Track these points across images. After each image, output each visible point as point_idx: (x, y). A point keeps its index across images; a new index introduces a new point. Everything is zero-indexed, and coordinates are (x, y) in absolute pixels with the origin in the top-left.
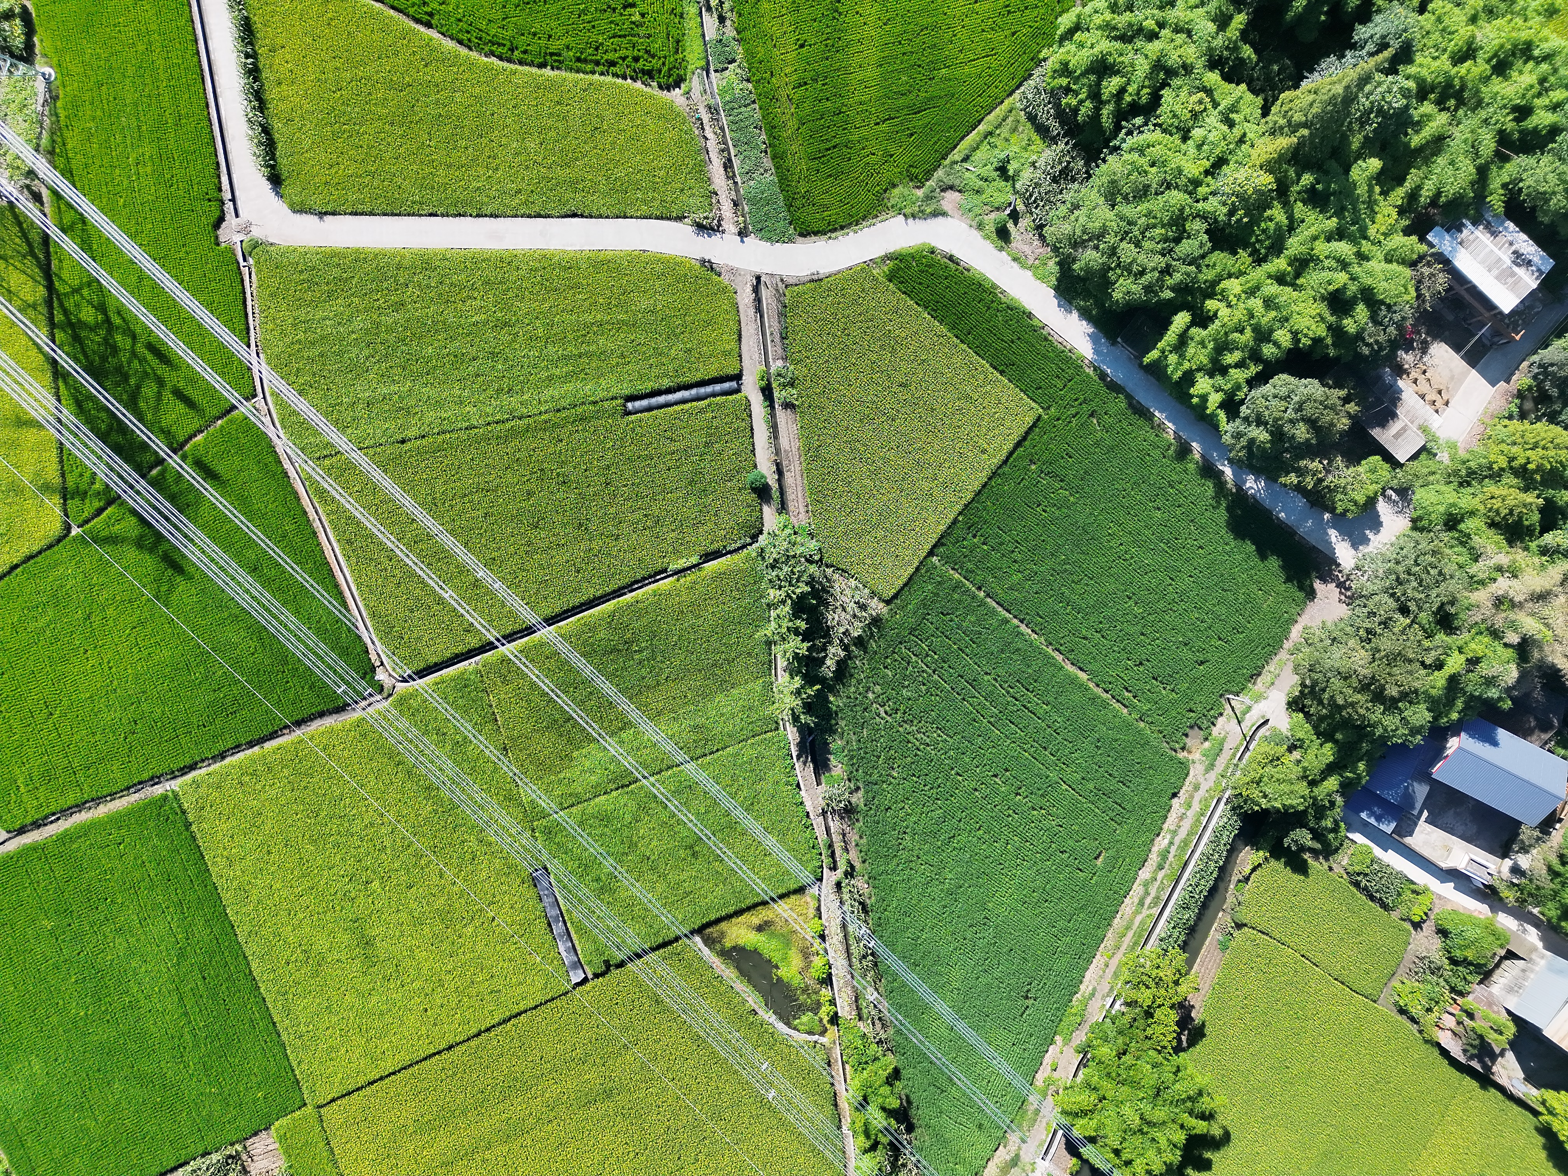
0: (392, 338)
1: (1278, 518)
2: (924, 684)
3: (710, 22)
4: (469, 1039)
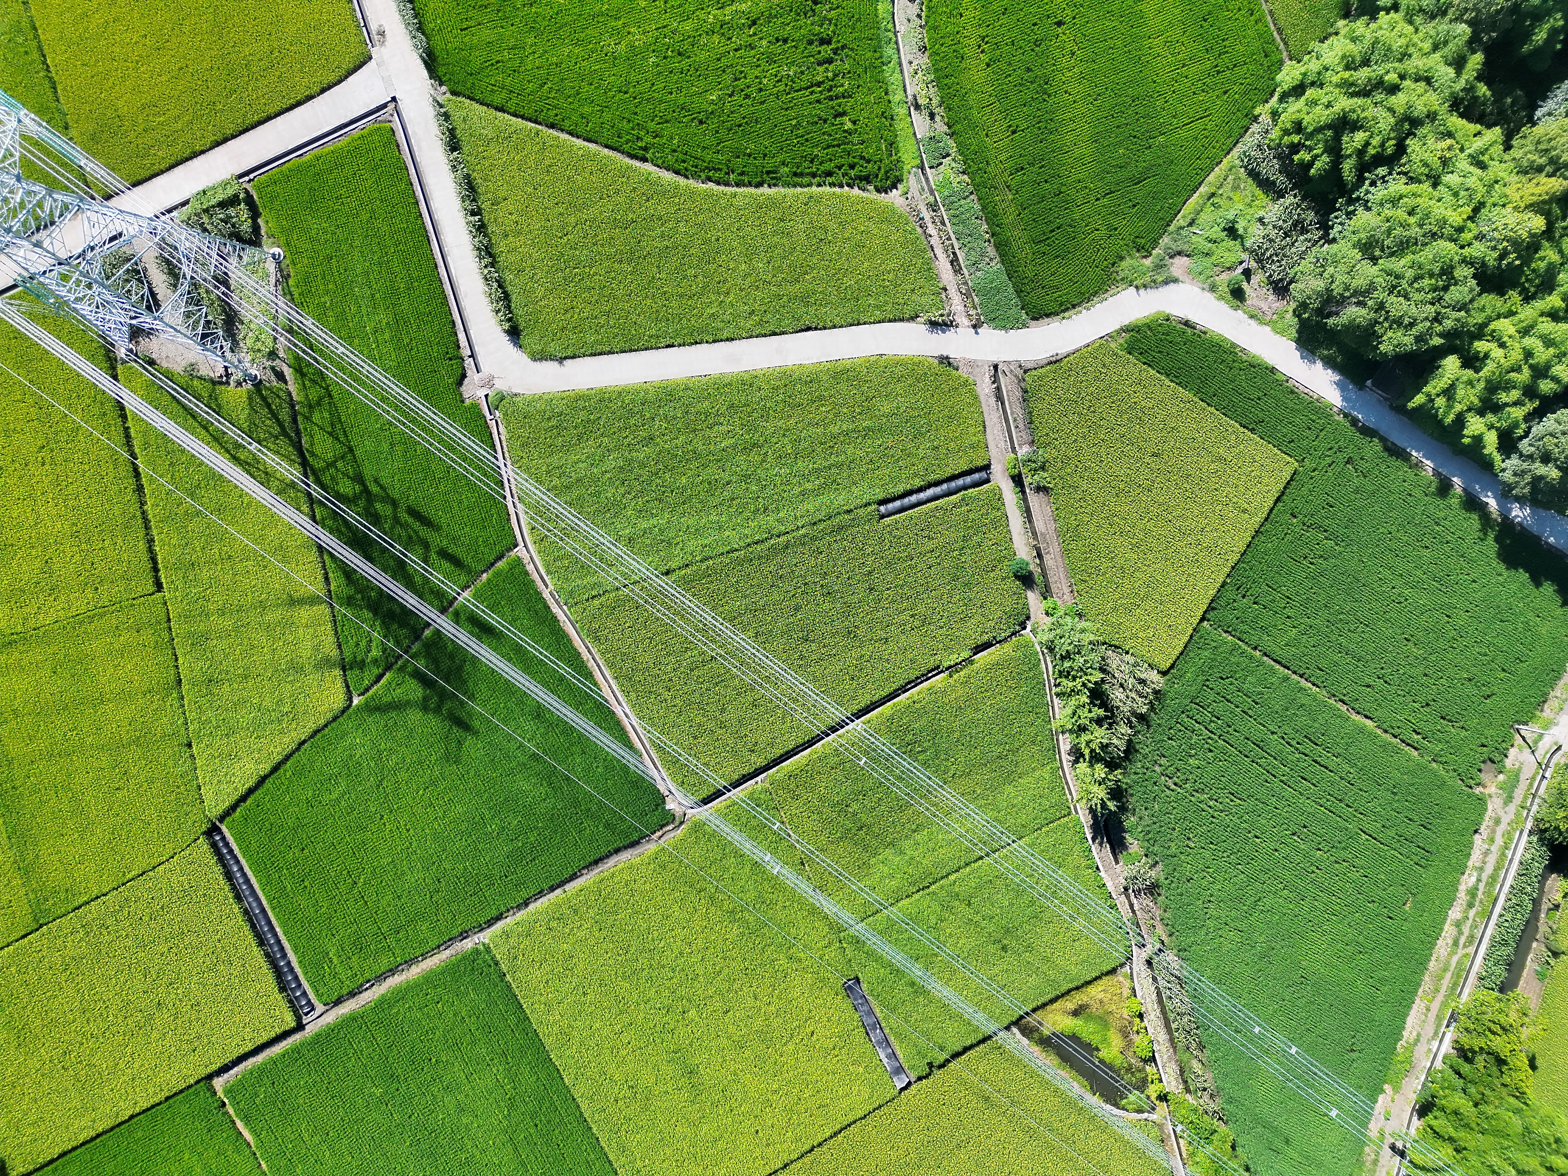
0: (645, 473)
1: (1547, 543)
2: (1211, 751)
3: (920, 120)
4: (802, 1156)
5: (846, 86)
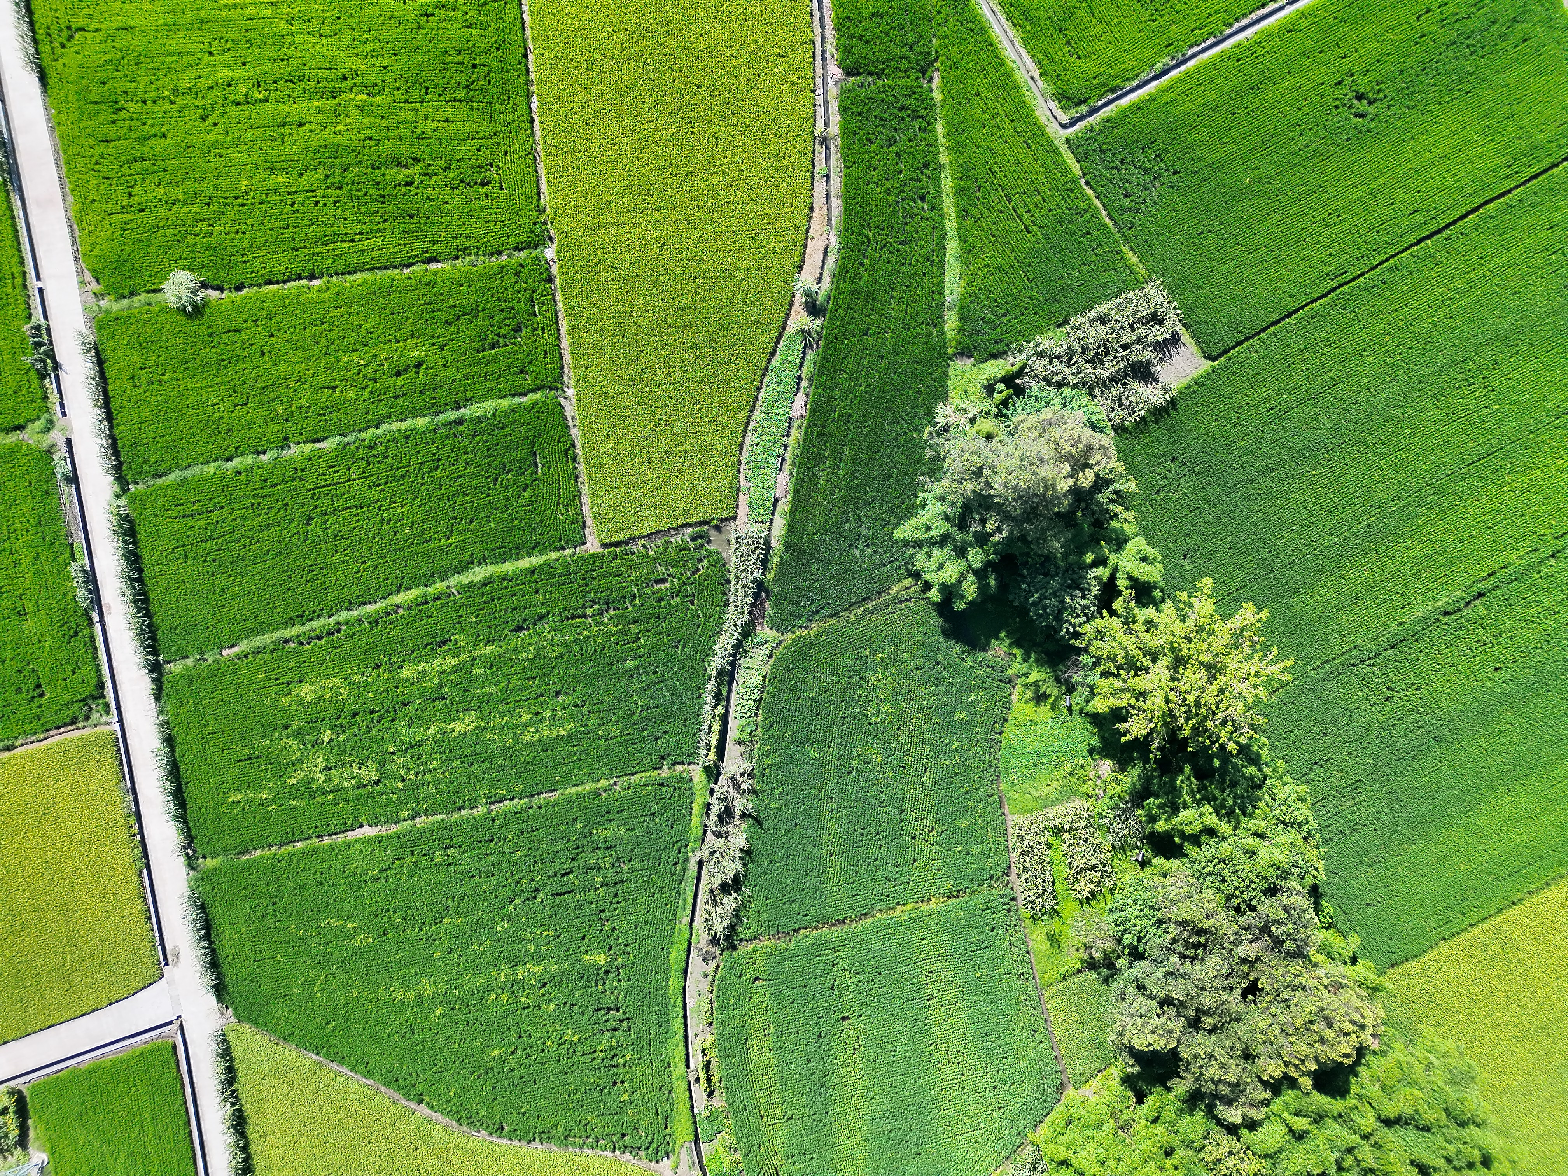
3: (699, 1092)
5: (628, 1057)
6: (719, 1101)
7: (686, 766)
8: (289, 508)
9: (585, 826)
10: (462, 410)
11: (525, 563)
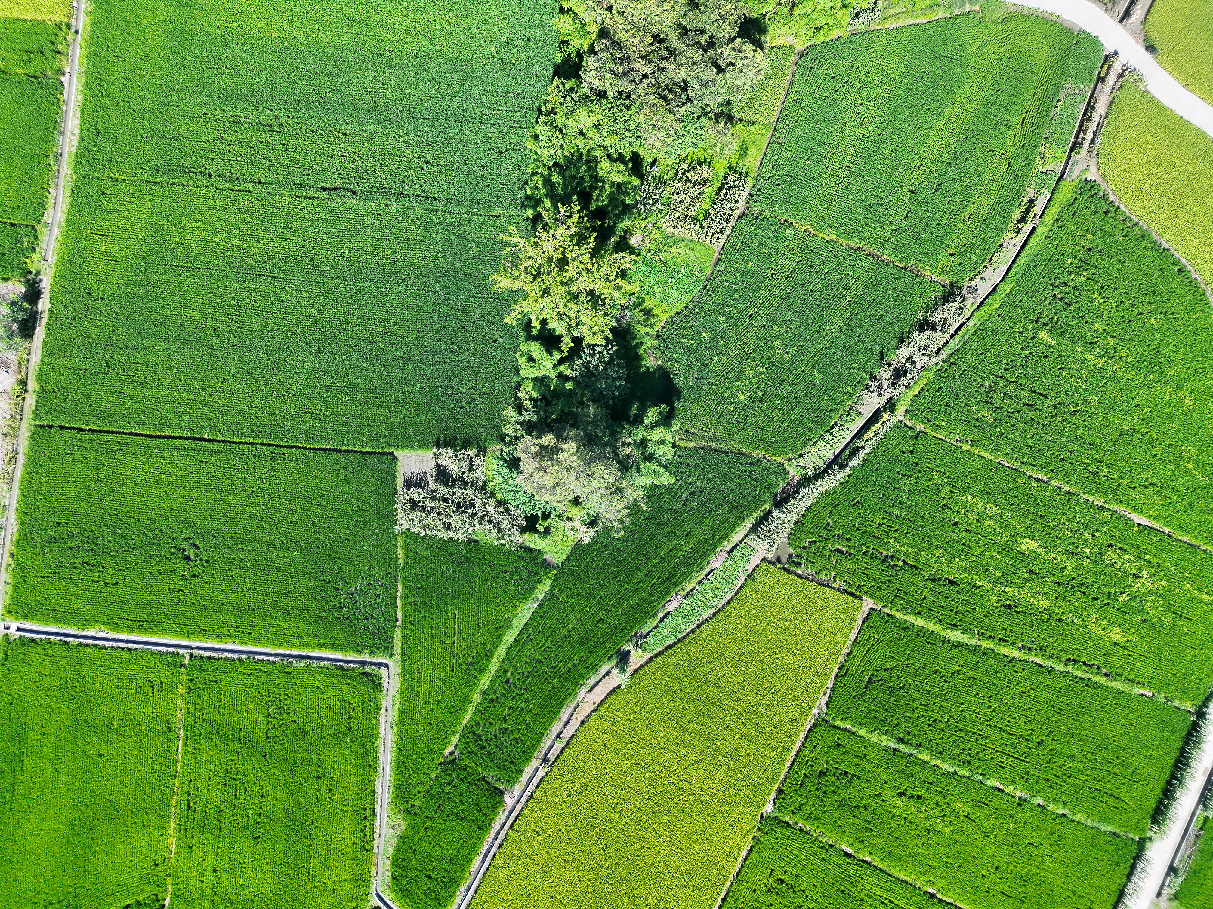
3: (1038, 207)
5: (1069, 261)
6: (1030, 193)
7: (904, 421)
8: (1047, 759)
9: (996, 427)
10: (893, 746)
11: (920, 622)
